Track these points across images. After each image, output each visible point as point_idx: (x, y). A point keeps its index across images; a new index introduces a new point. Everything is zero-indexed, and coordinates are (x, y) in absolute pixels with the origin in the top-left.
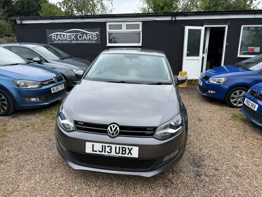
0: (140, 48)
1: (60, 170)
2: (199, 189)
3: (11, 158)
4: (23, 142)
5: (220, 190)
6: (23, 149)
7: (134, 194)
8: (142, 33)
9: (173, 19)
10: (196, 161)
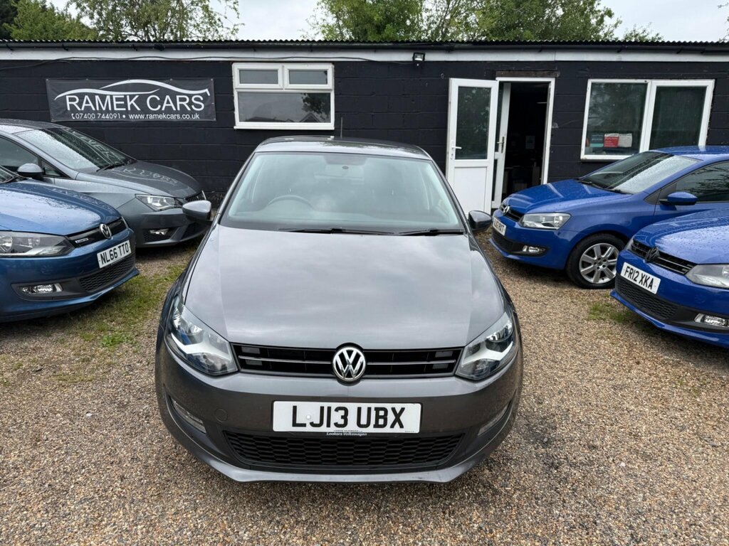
0: (332, 137)
1: (181, 488)
2: (564, 501)
3: (16, 468)
4: (37, 417)
5: (615, 497)
6: (47, 439)
7: (408, 533)
8: (335, 95)
9: (417, 59)
10: (538, 431)
